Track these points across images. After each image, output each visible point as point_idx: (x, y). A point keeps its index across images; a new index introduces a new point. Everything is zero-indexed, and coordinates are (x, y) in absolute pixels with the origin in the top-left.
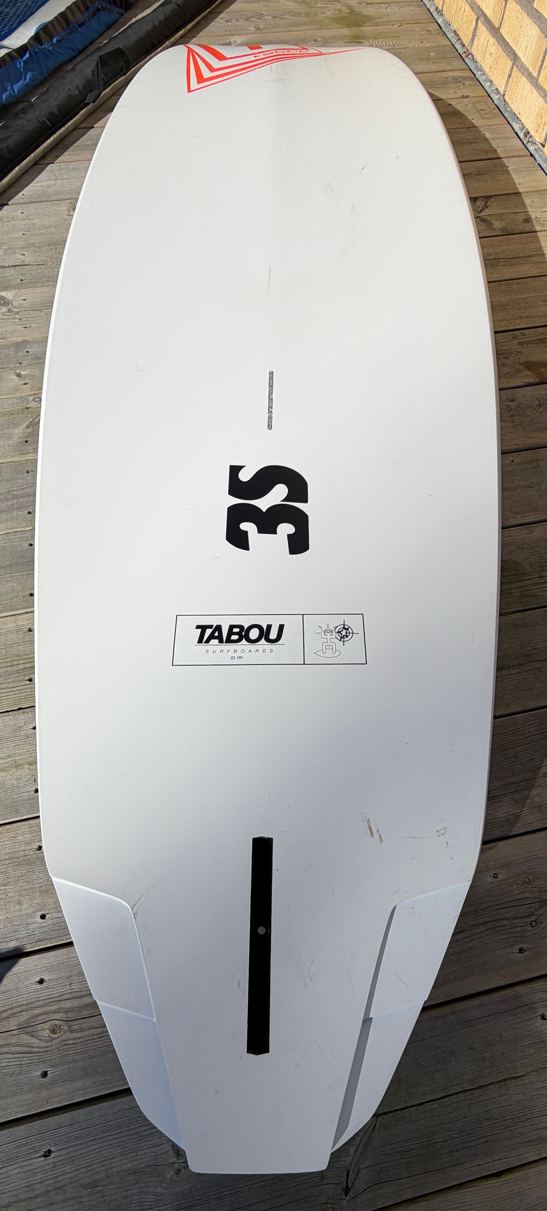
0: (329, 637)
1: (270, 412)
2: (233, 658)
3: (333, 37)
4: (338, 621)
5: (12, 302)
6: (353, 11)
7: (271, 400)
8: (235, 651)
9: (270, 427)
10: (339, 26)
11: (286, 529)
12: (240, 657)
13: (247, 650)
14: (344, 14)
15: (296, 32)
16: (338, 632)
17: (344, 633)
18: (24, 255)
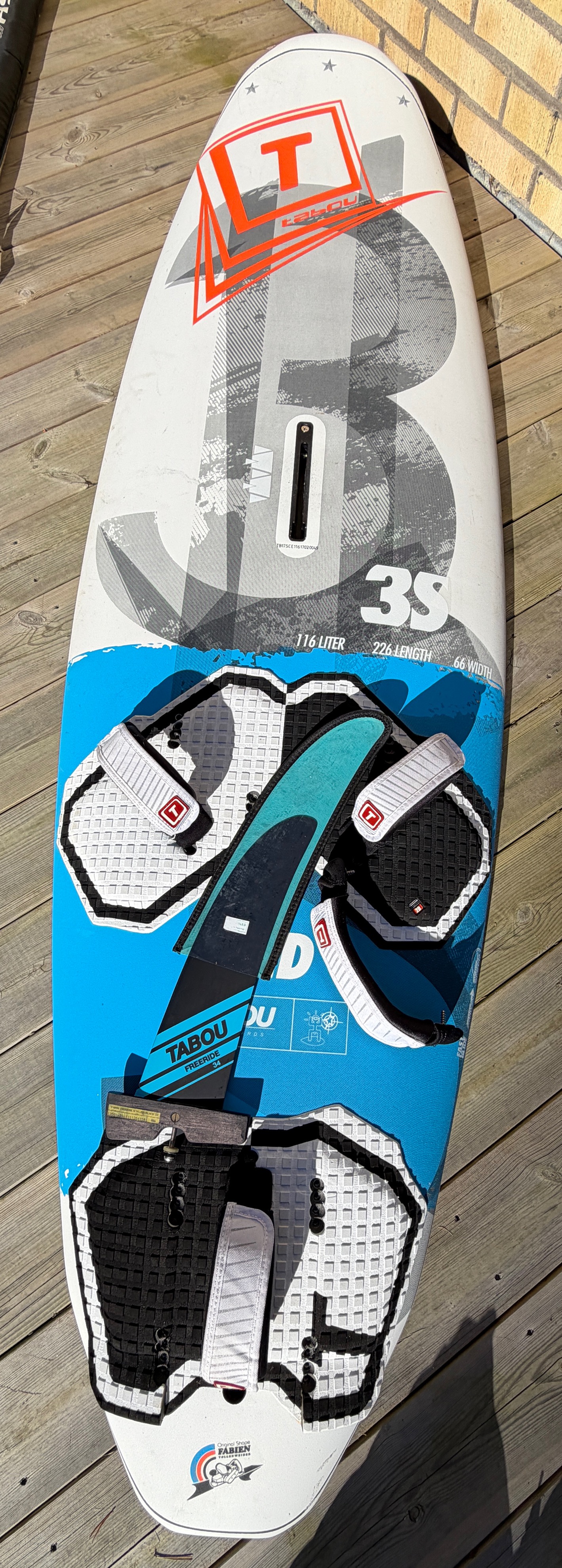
3: (201, 86)
5: (44, 615)
6: (205, 36)
10: (199, 67)
14: (196, 45)
15: (152, 91)
18: (16, 543)
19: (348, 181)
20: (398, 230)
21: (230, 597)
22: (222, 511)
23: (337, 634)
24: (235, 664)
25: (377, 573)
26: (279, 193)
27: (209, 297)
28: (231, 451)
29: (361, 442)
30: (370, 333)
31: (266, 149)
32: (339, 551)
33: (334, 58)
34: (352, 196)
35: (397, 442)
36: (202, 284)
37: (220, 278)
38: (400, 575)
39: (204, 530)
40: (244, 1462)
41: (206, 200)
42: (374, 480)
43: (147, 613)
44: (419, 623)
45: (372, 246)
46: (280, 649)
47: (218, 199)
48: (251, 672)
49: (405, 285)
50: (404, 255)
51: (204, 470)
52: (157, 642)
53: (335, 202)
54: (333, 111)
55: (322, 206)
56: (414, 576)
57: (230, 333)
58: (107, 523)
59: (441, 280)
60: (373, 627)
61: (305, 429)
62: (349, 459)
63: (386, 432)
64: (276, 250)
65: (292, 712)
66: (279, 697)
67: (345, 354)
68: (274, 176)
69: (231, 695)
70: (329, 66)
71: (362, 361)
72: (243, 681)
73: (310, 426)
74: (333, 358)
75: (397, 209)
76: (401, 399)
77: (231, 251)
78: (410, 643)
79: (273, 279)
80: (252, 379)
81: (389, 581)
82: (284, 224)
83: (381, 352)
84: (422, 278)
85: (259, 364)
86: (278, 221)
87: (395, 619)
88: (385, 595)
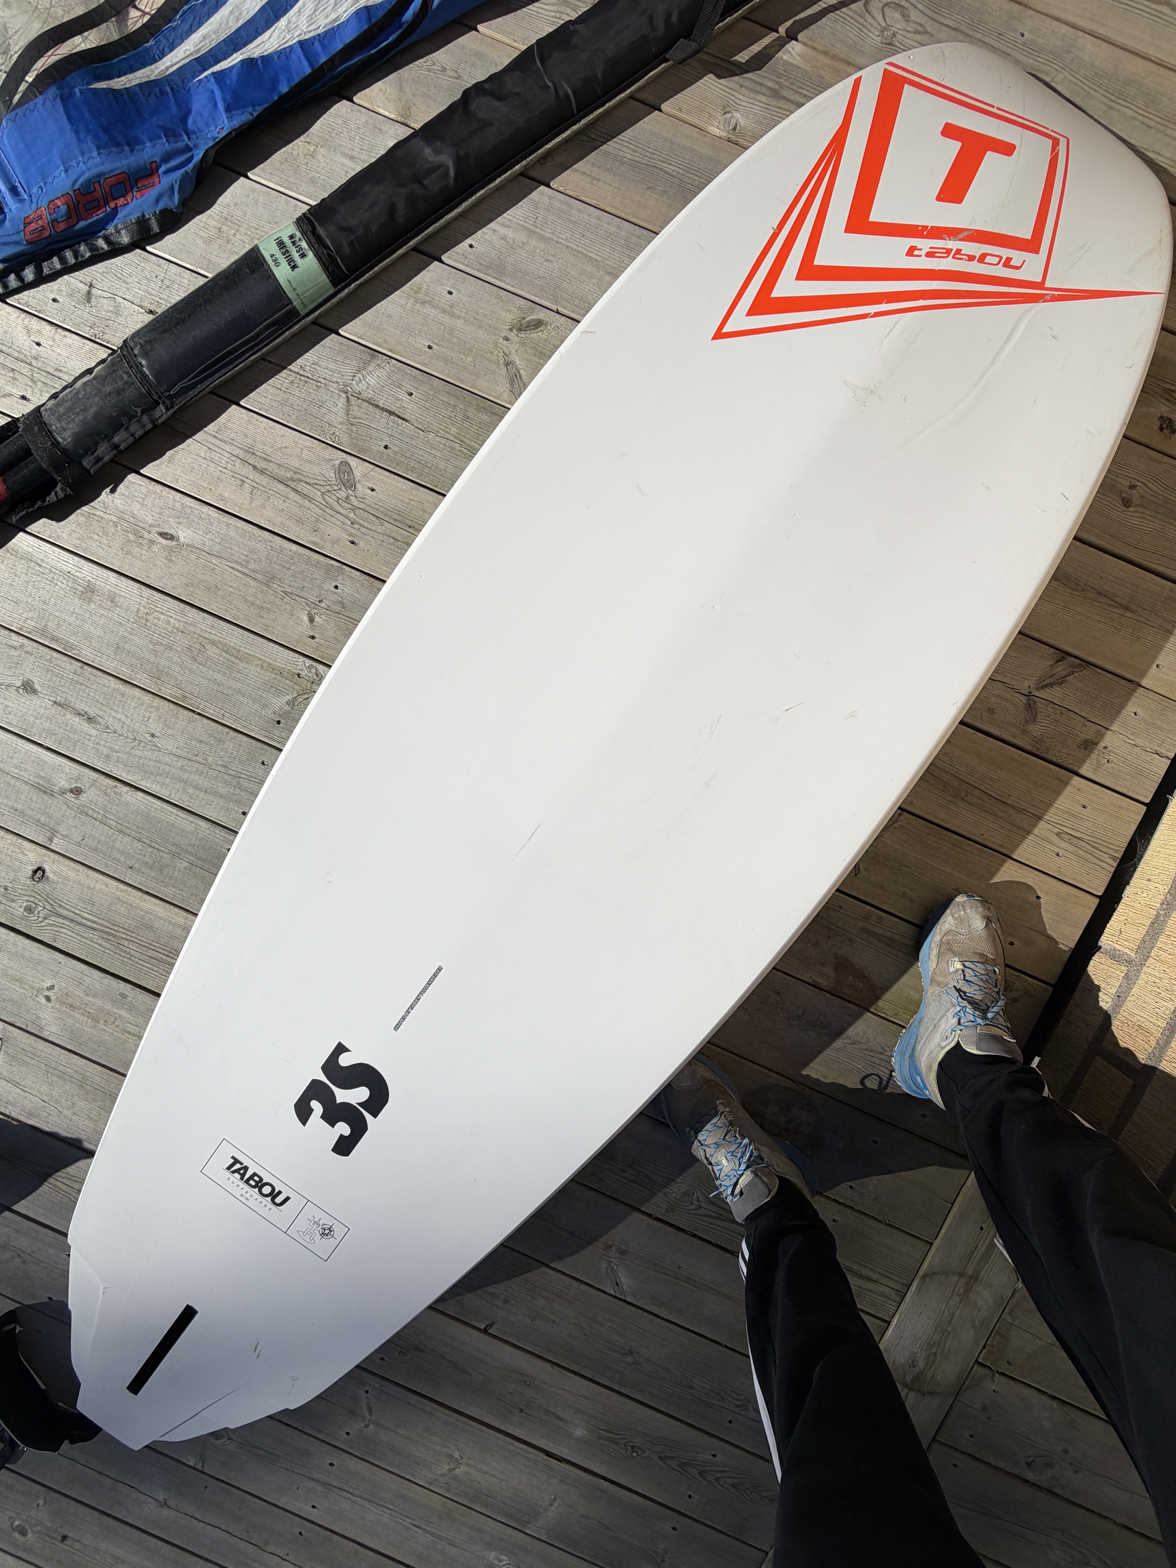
0: (315, 1227)
1: (408, 1012)
2: (242, 1195)
4: (329, 1222)
7: (418, 999)
8: (247, 1192)
9: (397, 1028)
11: (343, 1129)
12: (247, 1199)
13: (254, 1197)
16: (324, 1229)
17: (327, 1232)
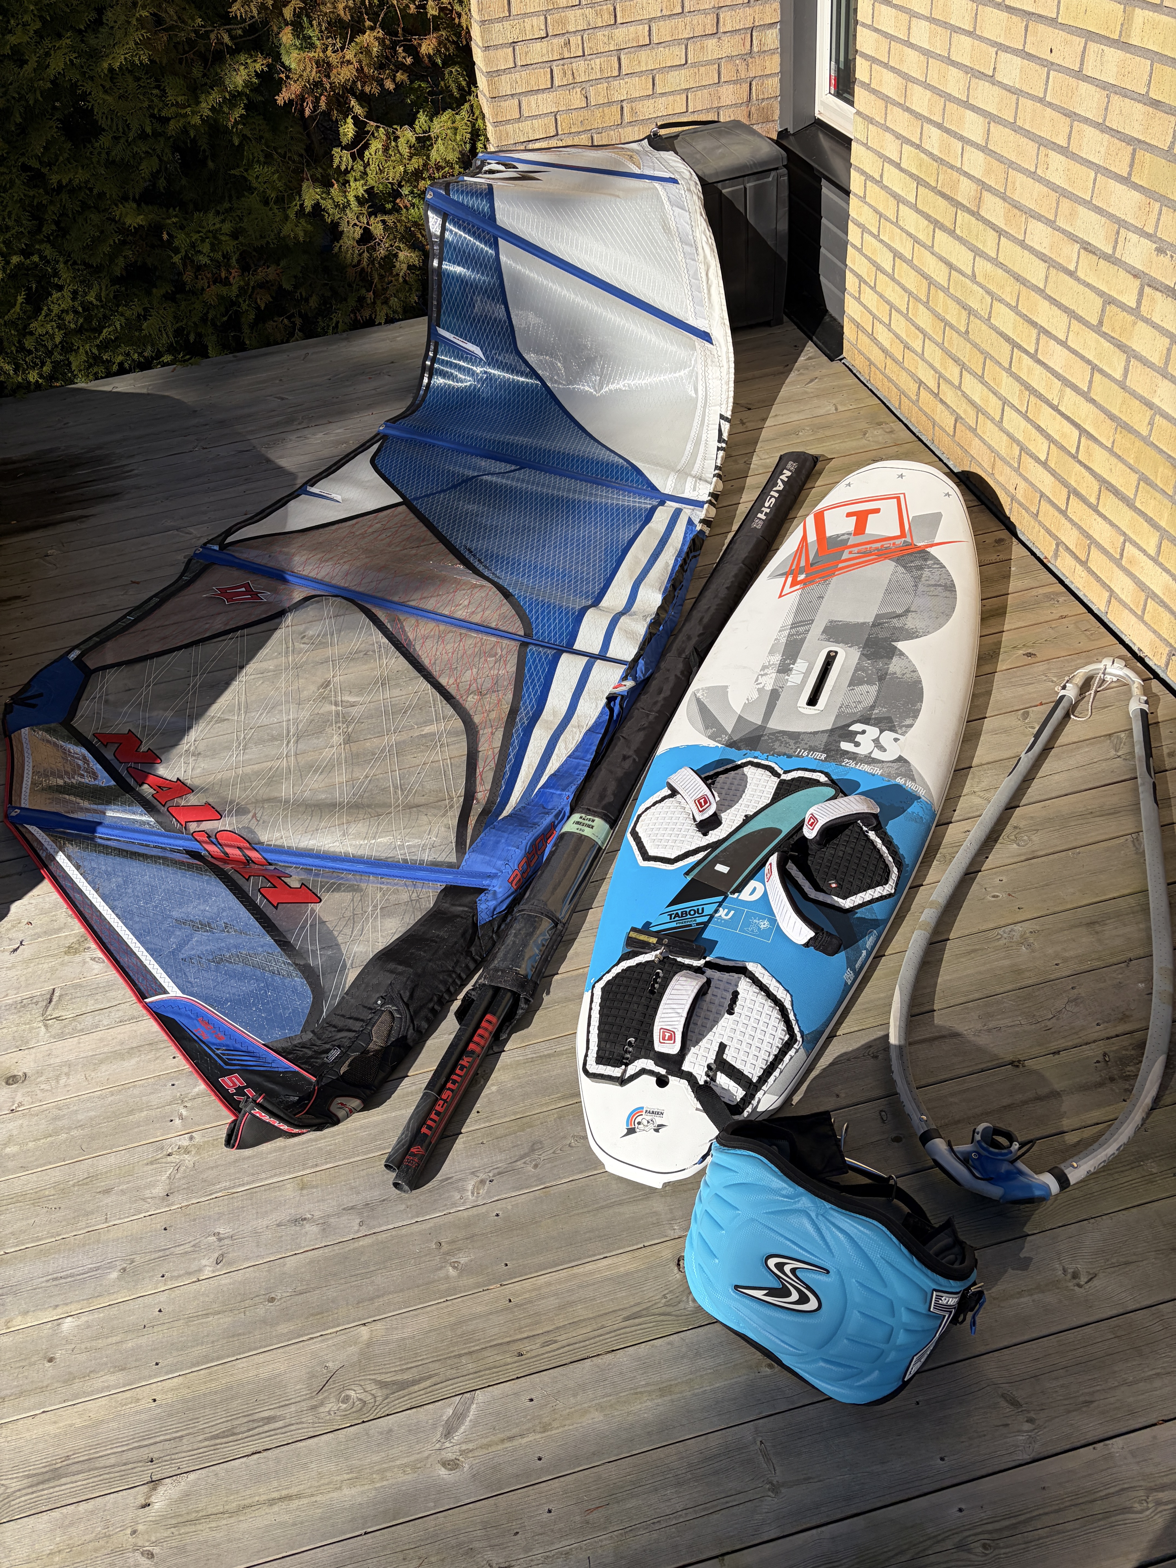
19: (898, 533)
20: (926, 560)
21: (762, 728)
22: (769, 688)
23: (823, 752)
24: (756, 757)
25: (857, 727)
26: (852, 537)
27: (791, 586)
28: (783, 661)
29: (867, 663)
30: (889, 610)
31: (849, 515)
32: (836, 713)
33: (904, 472)
34: (898, 542)
35: (891, 666)
36: (790, 579)
37: (801, 577)
38: (872, 732)
39: (756, 695)
40: (659, 1121)
41: (804, 537)
42: (870, 683)
43: (710, 732)
44: (877, 754)
45: (905, 567)
46: (784, 754)
47: (812, 537)
48: (763, 762)
49: (921, 588)
50: (926, 573)
51: (764, 668)
52: (712, 744)
53: (886, 544)
54: (898, 499)
55: (878, 545)
56: (881, 732)
57: (799, 604)
58: (698, 690)
59: (950, 588)
60: (847, 752)
61: (832, 654)
62: (856, 670)
63: (885, 660)
64: (840, 565)
65: (782, 783)
66: (777, 775)
67: (870, 619)
68: (851, 528)
69: (749, 771)
70: (901, 476)
71: (879, 624)
72: (758, 765)
73: (836, 653)
74: (861, 620)
75: (928, 550)
76: (900, 645)
77: (812, 565)
78: (868, 763)
79: (834, 580)
80: (807, 628)
81: (864, 732)
82: (850, 553)
83: (895, 620)
84: (935, 585)
85: (813, 621)
86: (847, 551)
87: (862, 751)
88: (859, 738)
